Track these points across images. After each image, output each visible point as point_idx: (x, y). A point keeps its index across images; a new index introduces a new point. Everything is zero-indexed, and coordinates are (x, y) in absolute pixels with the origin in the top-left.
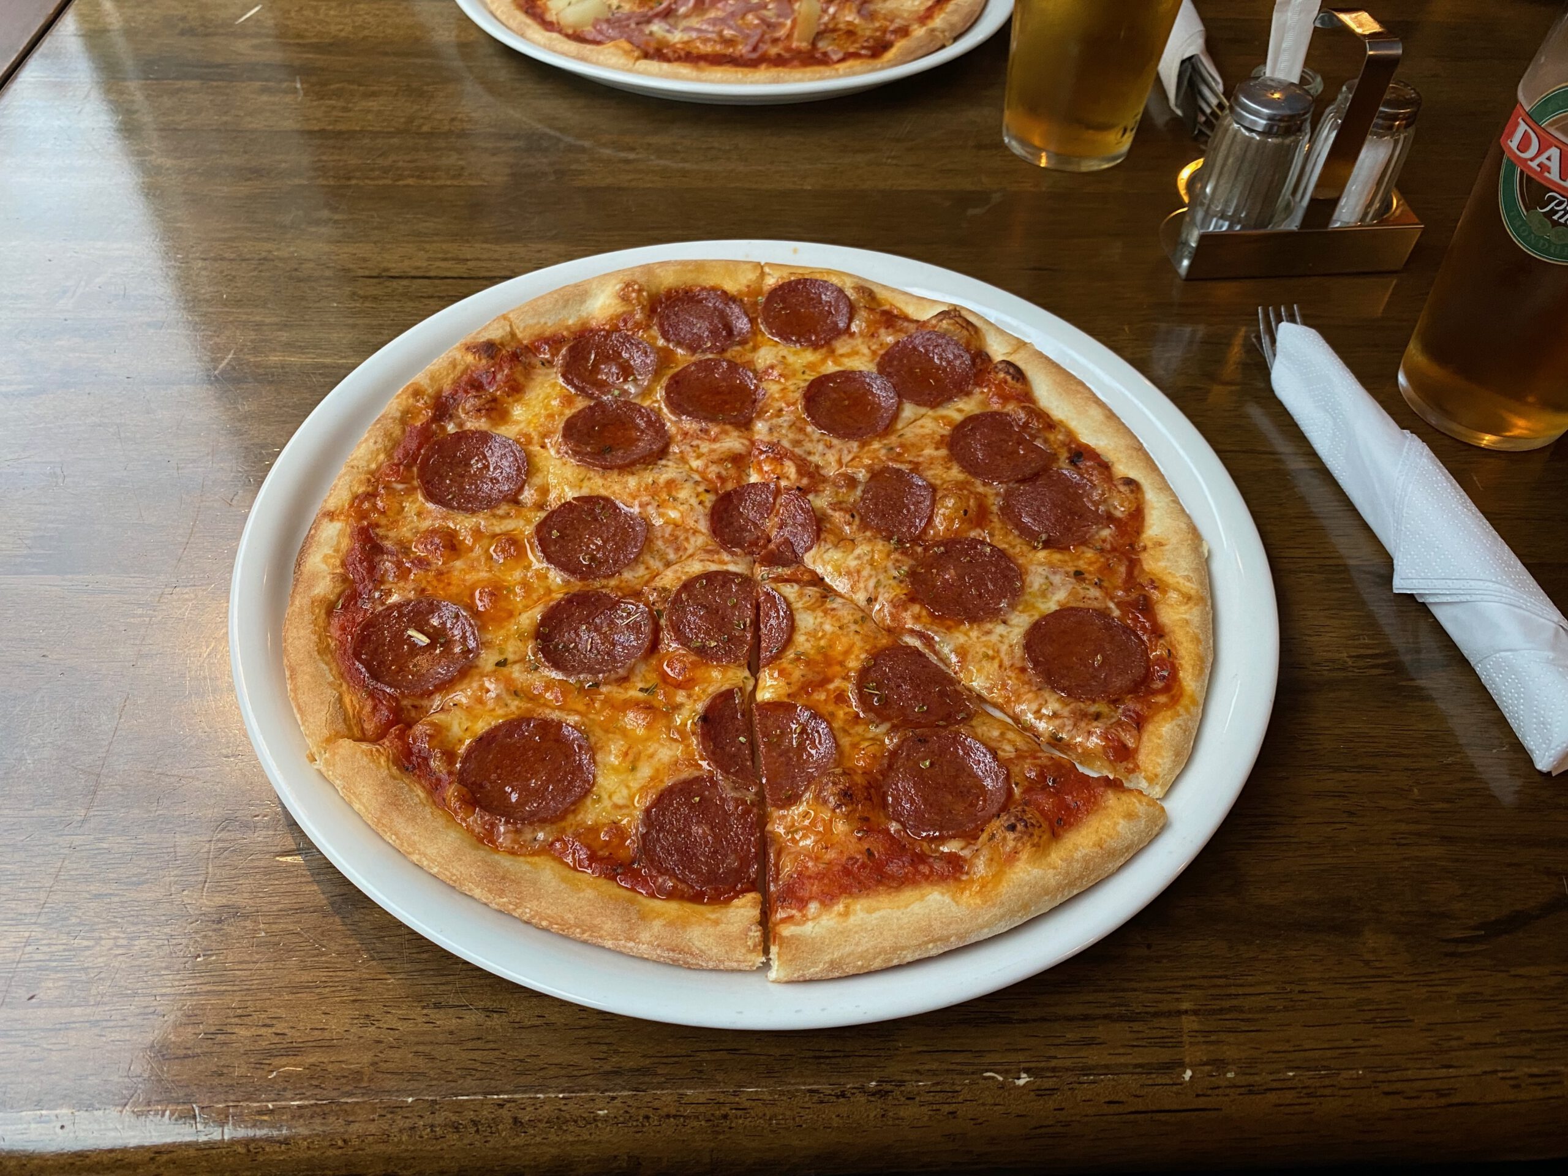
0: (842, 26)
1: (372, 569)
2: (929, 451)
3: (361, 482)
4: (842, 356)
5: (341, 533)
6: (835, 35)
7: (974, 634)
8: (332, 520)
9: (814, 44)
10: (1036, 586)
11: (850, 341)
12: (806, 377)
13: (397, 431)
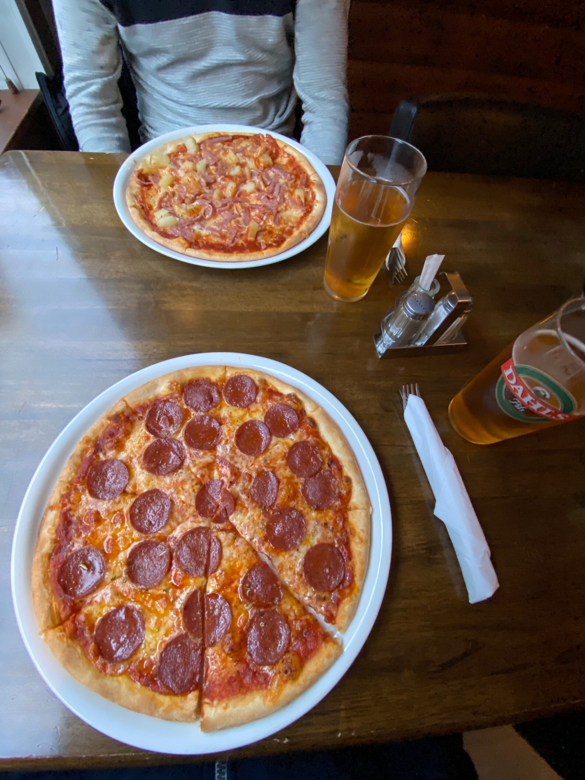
0: (268, 228)
1: (67, 533)
2: (279, 462)
3: (64, 489)
4: (252, 412)
5: (56, 516)
6: (264, 233)
7: (287, 556)
8: (52, 510)
9: (256, 238)
10: (310, 531)
11: (256, 405)
12: (238, 423)
13: (79, 461)
